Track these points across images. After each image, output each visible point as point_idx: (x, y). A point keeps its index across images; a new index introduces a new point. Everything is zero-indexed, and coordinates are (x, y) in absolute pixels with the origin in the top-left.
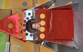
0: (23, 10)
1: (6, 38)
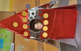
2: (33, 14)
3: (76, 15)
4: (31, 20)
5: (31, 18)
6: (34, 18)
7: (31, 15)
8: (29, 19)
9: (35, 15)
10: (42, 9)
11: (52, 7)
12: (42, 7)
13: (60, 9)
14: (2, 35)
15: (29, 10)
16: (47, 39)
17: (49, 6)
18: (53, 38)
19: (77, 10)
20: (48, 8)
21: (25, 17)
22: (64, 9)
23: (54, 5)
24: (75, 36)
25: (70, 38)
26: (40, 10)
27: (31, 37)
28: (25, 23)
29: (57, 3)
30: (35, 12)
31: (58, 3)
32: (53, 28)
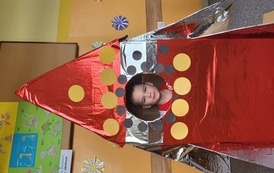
0: (115, 41)
1: (60, 137)
4: (129, 77)
9: (144, 59)
10: (168, 39)
12: (167, 31)
14: (34, 121)
15: (122, 44)
21: (111, 66)
22: (246, 40)
26: (160, 42)
27: (128, 139)
31: (223, 17)
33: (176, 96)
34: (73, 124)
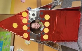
0: (27, 10)
2: (34, 15)
3: (79, 17)
4: (31, 21)
5: (32, 19)
6: (34, 19)
7: (31, 16)
8: (29, 20)
9: (36, 16)
10: (43, 10)
11: (54, 8)
12: (43, 8)
13: (62, 11)
14: (2, 37)
15: (29, 11)
16: (48, 41)
17: (50, 7)
18: (54, 41)
19: (80, 12)
20: (49, 9)
21: (26, 18)
23: (56, 6)
24: (78, 39)
25: (72, 41)
26: (41, 11)
27: (30, 39)
28: (26, 24)
29: (59, 4)
30: (35, 13)
32: (55, 30)
33: (45, 27)
34: (15, 34)
